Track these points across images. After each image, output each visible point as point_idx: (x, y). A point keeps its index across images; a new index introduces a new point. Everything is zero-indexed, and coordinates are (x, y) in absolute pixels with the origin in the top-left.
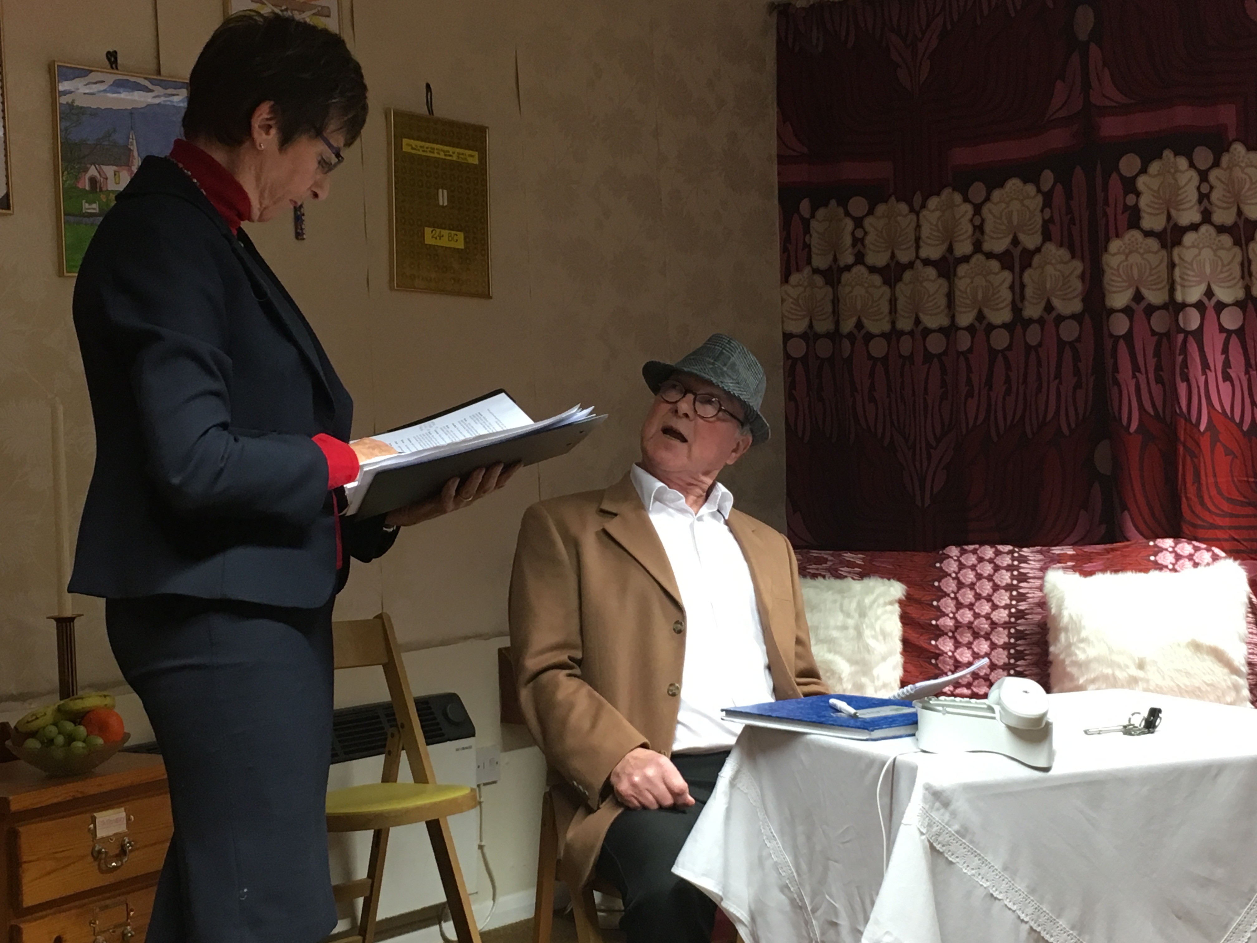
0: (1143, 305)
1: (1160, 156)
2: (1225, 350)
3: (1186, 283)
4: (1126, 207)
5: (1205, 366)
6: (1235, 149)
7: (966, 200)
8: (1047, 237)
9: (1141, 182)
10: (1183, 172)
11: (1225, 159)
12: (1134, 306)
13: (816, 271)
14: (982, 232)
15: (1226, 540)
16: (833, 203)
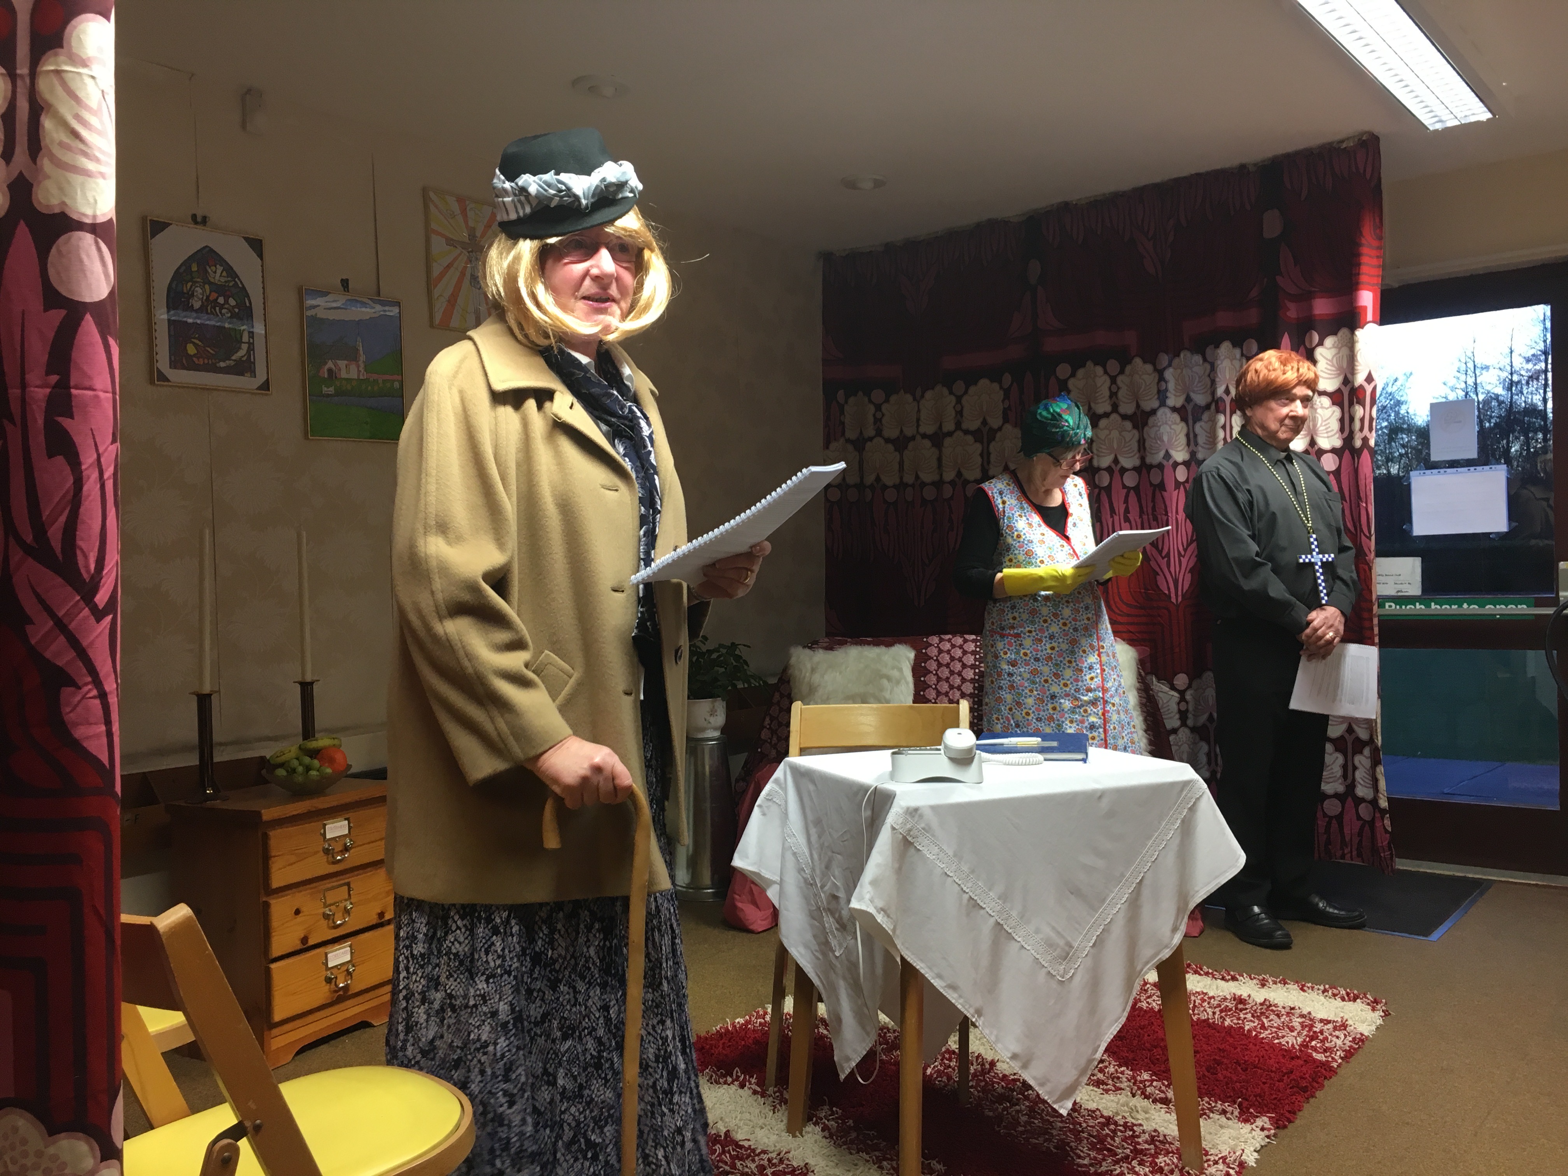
1: (1083, 365)
2: (1126, 501)
5: (1113, 511)
6: (1136, 362)
7: (951, 393)
8: (1006, 420)
9: (1071, 383)
10: (1100, 377)
11: (1128, 369)
13: (848, 441)
14: (962, 416)
15: (1124, 632)
16: (860, 393)
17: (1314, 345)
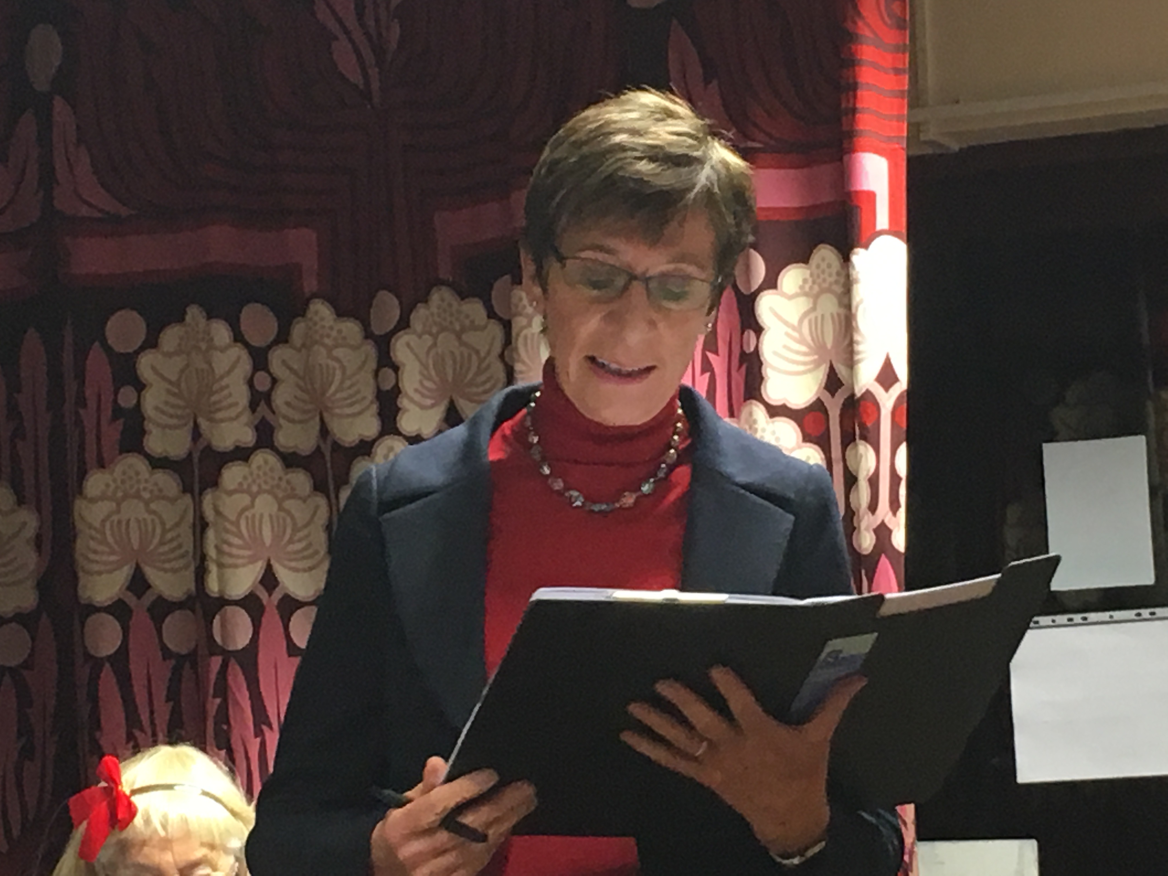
0: (148, 598)
1: (181, 319)
3: (227, 560)
4: (118, 412)
5: (260, 718)
6: (316, 313)
9: (146, 364)
10: (223, 350)
11: (298, 329)
12: (131, 600)
17: (755, 287)
